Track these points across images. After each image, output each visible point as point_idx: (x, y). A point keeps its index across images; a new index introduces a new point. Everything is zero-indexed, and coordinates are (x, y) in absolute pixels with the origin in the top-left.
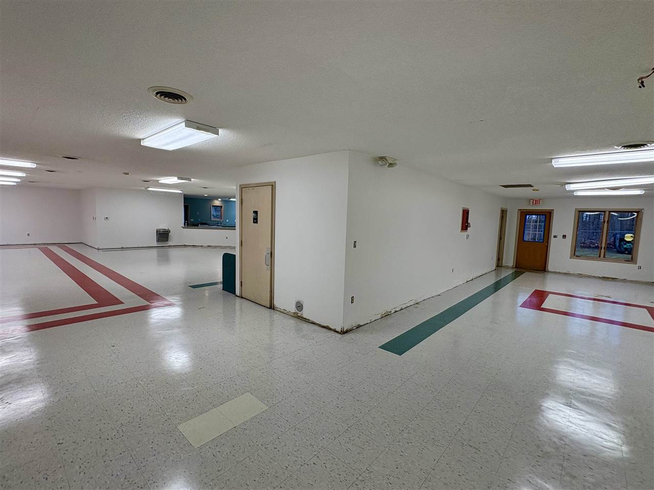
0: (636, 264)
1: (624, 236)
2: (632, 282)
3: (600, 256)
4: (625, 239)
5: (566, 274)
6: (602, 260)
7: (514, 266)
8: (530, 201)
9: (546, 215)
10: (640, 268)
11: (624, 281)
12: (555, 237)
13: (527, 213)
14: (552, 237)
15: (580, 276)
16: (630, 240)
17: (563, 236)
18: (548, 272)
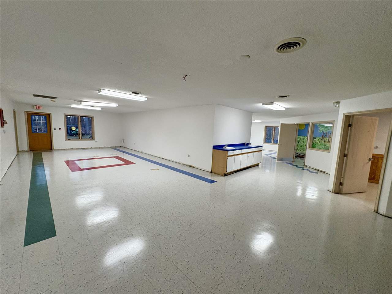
0: (94, 140)
1: (71, 128)
2: (96, 148)
3: (79, 138)
4: (72, 129)
5: (65, 149)
6: (80, 140)
7: (29, 150)
8: (34, 106)
9: (46, 116)
10: (96, 142)
11: (91, 148)
12: (55, 129)
13: (32, 114)
14: (53, 129)
15: (72, 149)
16: (75, 129)
17: (60, 129)
18: (54, 150)
